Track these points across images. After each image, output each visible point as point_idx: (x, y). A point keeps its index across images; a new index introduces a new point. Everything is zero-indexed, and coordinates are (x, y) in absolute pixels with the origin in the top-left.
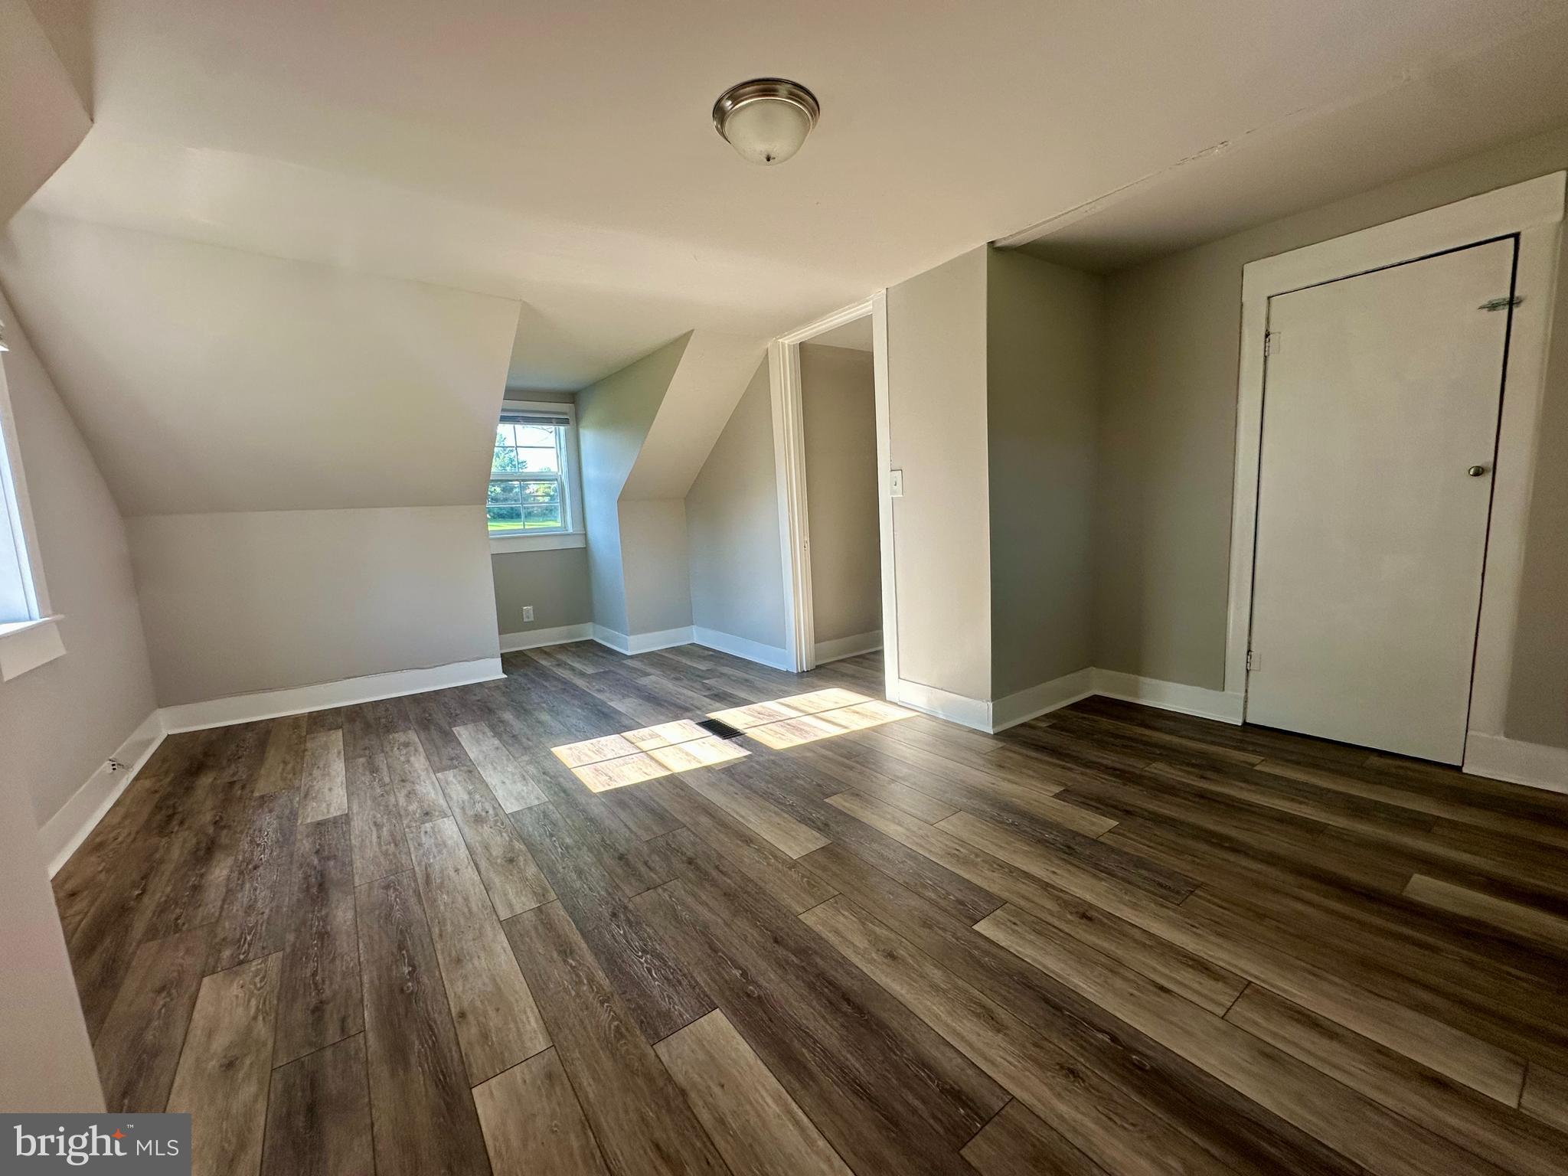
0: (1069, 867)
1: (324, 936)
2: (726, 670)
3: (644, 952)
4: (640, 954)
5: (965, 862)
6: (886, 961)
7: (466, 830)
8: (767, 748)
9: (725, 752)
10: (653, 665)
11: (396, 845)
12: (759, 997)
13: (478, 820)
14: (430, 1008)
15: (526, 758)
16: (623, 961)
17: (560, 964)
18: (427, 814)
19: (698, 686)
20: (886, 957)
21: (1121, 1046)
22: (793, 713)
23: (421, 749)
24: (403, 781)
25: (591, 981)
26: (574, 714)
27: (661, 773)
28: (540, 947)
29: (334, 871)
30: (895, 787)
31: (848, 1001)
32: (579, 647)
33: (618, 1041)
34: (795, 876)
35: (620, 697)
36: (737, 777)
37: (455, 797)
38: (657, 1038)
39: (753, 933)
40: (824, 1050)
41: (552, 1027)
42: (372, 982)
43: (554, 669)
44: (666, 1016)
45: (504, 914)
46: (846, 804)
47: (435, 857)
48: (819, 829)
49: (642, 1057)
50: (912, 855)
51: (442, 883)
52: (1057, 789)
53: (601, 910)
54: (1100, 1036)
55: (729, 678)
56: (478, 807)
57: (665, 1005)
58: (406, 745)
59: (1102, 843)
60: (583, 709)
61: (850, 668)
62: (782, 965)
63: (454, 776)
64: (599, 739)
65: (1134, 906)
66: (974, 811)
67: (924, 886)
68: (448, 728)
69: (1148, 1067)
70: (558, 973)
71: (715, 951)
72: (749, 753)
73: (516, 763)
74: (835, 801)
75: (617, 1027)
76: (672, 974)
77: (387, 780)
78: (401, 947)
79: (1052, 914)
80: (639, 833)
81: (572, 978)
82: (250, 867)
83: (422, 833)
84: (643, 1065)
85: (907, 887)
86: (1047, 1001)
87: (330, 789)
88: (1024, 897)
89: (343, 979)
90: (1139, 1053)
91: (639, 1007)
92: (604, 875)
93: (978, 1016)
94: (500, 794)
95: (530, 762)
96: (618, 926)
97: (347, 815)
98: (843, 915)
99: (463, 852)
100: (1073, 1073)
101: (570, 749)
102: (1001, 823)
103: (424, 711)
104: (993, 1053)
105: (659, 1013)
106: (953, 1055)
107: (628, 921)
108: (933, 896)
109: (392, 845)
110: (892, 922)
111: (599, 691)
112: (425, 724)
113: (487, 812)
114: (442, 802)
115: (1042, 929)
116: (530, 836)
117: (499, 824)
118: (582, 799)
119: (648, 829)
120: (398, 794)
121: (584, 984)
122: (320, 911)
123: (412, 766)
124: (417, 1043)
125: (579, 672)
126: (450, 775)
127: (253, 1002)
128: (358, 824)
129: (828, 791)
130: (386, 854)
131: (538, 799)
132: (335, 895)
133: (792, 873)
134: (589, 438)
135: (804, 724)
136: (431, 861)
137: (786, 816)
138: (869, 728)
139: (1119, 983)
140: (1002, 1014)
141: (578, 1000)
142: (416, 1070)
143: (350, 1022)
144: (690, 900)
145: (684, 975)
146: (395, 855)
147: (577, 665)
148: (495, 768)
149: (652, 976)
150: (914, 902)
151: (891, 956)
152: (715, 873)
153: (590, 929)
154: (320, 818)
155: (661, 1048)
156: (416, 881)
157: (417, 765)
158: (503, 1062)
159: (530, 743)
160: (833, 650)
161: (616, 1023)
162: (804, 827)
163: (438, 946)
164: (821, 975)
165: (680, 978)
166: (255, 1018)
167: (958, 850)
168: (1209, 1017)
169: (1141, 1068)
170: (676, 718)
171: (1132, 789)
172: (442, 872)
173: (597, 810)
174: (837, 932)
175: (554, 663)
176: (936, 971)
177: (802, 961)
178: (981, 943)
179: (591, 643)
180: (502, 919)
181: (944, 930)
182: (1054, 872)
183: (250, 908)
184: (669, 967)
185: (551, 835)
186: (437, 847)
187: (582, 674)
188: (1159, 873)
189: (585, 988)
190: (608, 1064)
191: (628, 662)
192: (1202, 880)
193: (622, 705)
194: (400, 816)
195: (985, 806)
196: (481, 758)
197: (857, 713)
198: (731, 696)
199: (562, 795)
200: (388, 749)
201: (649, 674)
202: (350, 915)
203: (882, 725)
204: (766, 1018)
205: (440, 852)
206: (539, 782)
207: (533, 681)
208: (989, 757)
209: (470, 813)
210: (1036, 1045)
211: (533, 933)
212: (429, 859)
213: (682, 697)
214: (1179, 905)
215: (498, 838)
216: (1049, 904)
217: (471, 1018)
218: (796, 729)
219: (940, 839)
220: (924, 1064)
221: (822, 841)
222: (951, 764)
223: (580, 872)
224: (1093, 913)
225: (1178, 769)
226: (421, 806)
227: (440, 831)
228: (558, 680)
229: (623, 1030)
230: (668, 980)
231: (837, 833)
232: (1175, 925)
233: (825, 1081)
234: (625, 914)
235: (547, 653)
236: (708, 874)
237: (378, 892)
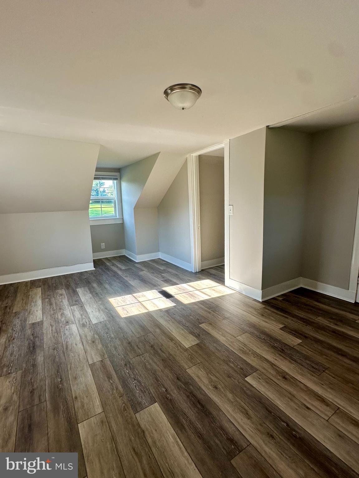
0: (282, 358)
1: (34, 366)
2: (170, 270)
3: (135, 380)
4: (133, 380)
5: (244, 352)
6: (213, 389)
7: (80, 329)
8: (181, 303)
9: (167, 304)
10: (145, 266)
11: (57, 334)
12: (171, 399)
13: (84, 325)
14: (66, 394)
15: (100, 302)
16: (128, 382)
17: (108, 382)
18: (67, 322)
19: (160, 276)
20: (214, 388)
21: (290, 428)
22: (192, 289)
23: (66, 297)
24: (60, 309)
25: (117, 389)
26: (117, 285)
27: (144, 311)
28: (101, 375)
29: (38, 343)
30: (225, 322)
31: (200, 403)
32: (120, 258)
33: (124, 411)
35: (133, 279)
36: (170, 314)
37: (76, 316)
38: (136, 411)
39: (170, 375)
40: (190, 421)
41: (104, 405)
42: (49, 383)
43: (111, 267)
44: (140, 404)
45: (91, 362)
46: (207, 327)
47: (69, 339)
48: (196, 337)
49: (131, 418)
50: (227, 350)
51: (71, 349)
52: (281, 326)
53: (121, 362)
54: (283, 423)
55: (171, 273)
56: (84, 320)
57: (140, 399)
58: (61, 295)
59: (294, 349)
60: (120, 283)
61: (213, 271)
62: (179, 388)
63: (77, 308)
64: (124, 296)
65: (302, 375)
66: (252, 334)
67: (230, 361)
68: (75, 289)
69: (298, 437)
70: (107, 385)
71: (158, 381)
72: (175, 305)
73: (97, 304)
74: (203, 326)
76: (143, 388)
77: (55, 308)
78: (58, 372)
79: (272, 375)
80: (136, 334)
81: (111, 387)
82: (12, 339)
83: (66, 329)
84: (131, 421)
85: (224, 361)
86: (267, 409)
87: (37, 311)
88: (264, 369)
89: (40, 381)
90: (295, 431)
91: (131, 399)
92: (123, 350)
93: (242, 412)
94: (91, 316)
95: (101, 304)
96: (127, 369)
97: (42, 321)
98: (201, 371)
99: (78, 338)
100: (272, 437)
101: (115, 299)
102: (260, 338)
103: (68, 282)
104: (245, 426)
105: (138, 402)
106: (232, 426)
107: (130, 367)
108: (232, 365)
109: (56, 333)
110: (218, 375)
111: (126, 276)
112: (68, 287)
113: (87, 323)
114: (72, 318)
115: (269, 381)
116: (100, 333)
117: (90, 328)
118: (118, 320)
119: (138, 333)
120: (58, 314)
121: (115, 390)
122: (33, 356)
123: (63, 303)
124: (62, 406)
125: (119, 268)
126: (75, 307)
127: (13, 388)
128: (46, 325)
129: (201, 322)
130: (54, 337)
131: (103, 319)
132: (38, 351)
133: (186, 353)
134: (124, 185)
135: (195, 294)
137: (185, 330)
138: (218, 297)
139: (292, 404)
140: (251, 412)
141: (112, 396)
142: (61, 415)
143: (42, 398)
144: (151, 361)
145: (147, 389)
146: (57, 337)
147: (119, 266)
148: (90, 306)
149: (136, 388)
150: (226, 367)
151: (216, 387)
152: (160, 351)
153: (118, 369)
154: (33, 322)
155: (137, 415)
156: (63, 347)
157: (65, 303)
158: (88, 416)
159: (102, 296)
160: (208, 264)
161: (124, 405)
162: (191, 336)
163: (70, 372)
164: (191, 393)
165: (145, 390)
166: (13, 393)
167: (243, 348)
168: (322, 420)
169: (295, 436)
170: (152, 289)
171: (309, 328)
172: (72, 344)
173: (123, 324)
174: (198, 377)
175: (112, 264)
176: (230, 395)
177: (186, 387)
178: (247, 385)
179: (124, 256)
180: (90, 364)
181: (235, 379)
182: (276, 359)
183: (12, 354)
184: (142, 386)
185: (107, 333)
186: (70, 335)
187: (121, 269)
188: (313, 362)
190: (120, 419)
191: (136, 265)
192: (329, 366)
193: (133, 282)
194: (59, 323)
195: (255, 331)
196: (85, 301)
197: (214, 290)
198: (171, 281)
199: (111, 318)
200: (55, 296)
201: (143, 271)
202: (42, 359)
203: (223, 296)
204: (172, 407)
205: (71, 337)
206: (104, 312)
207: (104, 271)
208: (258, 311)
209: (81, 323)
210: (261, 425)
211: (99, 370)
212: (67, 339)
213: (154, 281)
214: (318, 376)
215: (90, 333)
216: (272, 372)
217: (79, 398)
218: (192, 296)
219: (238, 343)
220: (222, 428)
221: (197, 342)
222: (245, 313)
223: (116, 348)
224: (287, 377)
225: (327, 320)
226: (66, 319)
227: (71, 329)
228: (112, 271)
229: (126, 407)
230: (142, 390)
231: (203, 338)
232: (316, 383)
233: (190, 432)
234: (129, 365)
235: (109, 260)
236: (157, 352)
237: (51, 351)
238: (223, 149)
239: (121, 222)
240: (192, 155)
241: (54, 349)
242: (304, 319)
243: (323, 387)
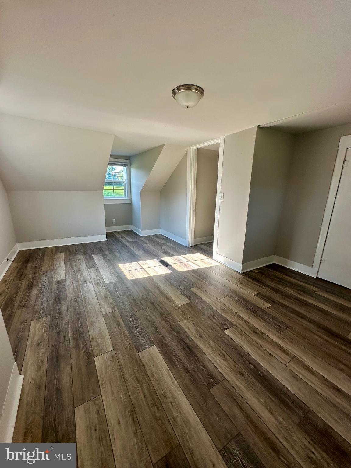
0: (255, 317)
1: (60, 313)
2: (168, 244)
3: (138, 327)
5: (225, 312)
6: (199, 338)
7: (95, 287)
8: (177, 271)
9: (164, 271)
10: (148, 240)
11: (77, 290)
12: (166, 344)
13: (98, 284)
14: (85, 335)
15: (111, 267)
16: (133, 329)
17: (117, 328)
18: (85, 281)
19: (160, 248)
20: (200, 337)
21: (256, 369)
22: (186, 260)
23: (84, 261)
24: (79, 270)
25: (124, 334)
26: (125, 254)
27: (147, 276)
28: (112, 323)
29: (62, 296)
30: (211, 287)
31: (188, 347)
32: (128, 232)
33: (130, 350)
34: (179, 311)
35: (138, 250)
36: (167, 279)
37: (92, 277)
38: (139, 351)
39: (166, 326)
40: (180, 359)
41: (114, 345)
42: (71, 327)
43: (121, 239)
44: (142, 345)
45: (104, 313)
46: (196, 291)
47: (87, 294)
48: (187, 298)
49: (135, 355)
50: (212, 309)
51: (89, 302)
52: (256, 293)
53: (128, 314)
54: (251, 365)
55: (169, 247)
56: (98, 280)
57: (142, 342)
58: (80, 259)
59: (265, 311)
60: (128, 253)
61: (204, 247)
62: (172, 335)
63: (93, 270)
64: (131, 263)
65: (269, 331)
66: (231, 297)
67: (213, 318)
68: (91, 255)
69: (262, 376)
70: (116, 330)
71: (156, 329)
72: (171, 272)
73: (109, 268)
74: (193, 289)
75: (130, 347)
76: (144, 334)
77: (75, 270)
78: (78, 318)
79: (246, 330)
80: (140, 293)
81: (120, 332)
82: (42, 292)
83: (84, 287)
84: (135, 357)
85: (208, 317)
86: (240, 354)
87: (61, 271)
88: (240, 325)
89: (65, 325)
90: (260, 371)
91: (135, 342)
92: (129, 305)
93: (221, 356)
94: (104, 277)
95: (112, 268)
96: (132, 320)
97: (65, 279)
98: (190, 323)
99: (94, 294)
100: (242, 375)
101: (123, 265)
102: (238, 301)
103: (85, 249)
104: (222, 366)
105: (140, 344)
106: (212, 365)
107: (135, 318)
108: (215, 321)
110: (203, 327)
111: (132, 247)
112: (85, 253)
113: (101, 282)
114: (89, 278)
115: (243, 334)
116: (111, 291)
117: (104, 286)
118: (125, 281)
119: (142, 292)
120: (78, 274)
122: (59, 306)
123: (82, 266)
124: (82, 344)
125: (127, 240)
126: (91, 270)
127: (43, 329)
128: (68, 282)
129: (192, 286)
130: (75, 292)
131: (114, 280)
132: (62, 302)
133: (179, 310)
134: (133, 171)
135: (188, 264)
136: (86, 295)
137: (179, 292)
138: (206, 267)
139: (260, 352)
140: (227, 356)
141: (121, 338)
142: (81, 351)
143: (66, 337)
144: (151, 315)
145: (148, 335)
146: (77, 292)
147: (127, 238)
148: (103, 269)
149: (139, 334)
150: (209, 322)
151: (201, 337)
152: (158, 307)
153: (125, 319)
154: (58, 279)
155: (140, 353)
156: (82, 301)
157: (83, 266)
158: (102, 352)
159: (113, 262)
160: (200, 240)
162: (184, 297)
163: (87, 319)
164: (182, 340)
165: (146, 335)
166: (44, 333)
167: (224, 308)
168: (282, 364)
169: (260, 375)
170: (153, 258)
171: (278, 295)
172: (89, 298)
173: (129, 285)
174: (188, 329)
175: (121, 237)
176: (212, 342)
177: (178, 335)
178: (225, 336)
179: (131, 231)
180: (103, 314)
181: (216, 331)
182: (249, 318)
183: (42, 303)
184: (144, 332)
185: (117, 291)
186: (87, 291)
187: (128, 241)
188: (278, 321)
189: (123, 335)
190: (127, 356)
191: (141, 238)
192: (290, 325)
193: (138, 252)
194: (79, 281)
195: (234, 296)
196: (100, 265)
197: (204, 262)
198: (169, 253)
199: (120, 279)
200: (75, 260)
201: (147, 243)
202: (66, 308)
203: (210, 267)
204: (167, 350)
205: (88, 293)
206: (115, 275)
207: (115, 242)
208: (239, 281)
209: (96, 282)
210: (234, 365)
211: (111, 318)
212: (85, 295)
213: (155, 252)
214: (282, 332)
215: (103, 291)
216: (246, 327)
217: (94, 339)
218: (186, 266)
219: (220, 304)
220: (204, 366)
221: (188, 301)
222: (227, 281)
223: (123, 303)
224: (257, 332)
225: (292, 290)
226: (84, 279)
227: (88, 287)
228: (122, 243)
229: (131, 347)
230: (143, 336)
231: (192, 299)
232: (279, 337)
233: (179, 368)
234: (134, 316)
235: (119, 233)
236: (156, 307)
237: (73, 303)
238: (218, 144)
239: (129, 202)
240: (192, 147)
241: (75, 301)
242: (274, 288)
243: (284, 341)
